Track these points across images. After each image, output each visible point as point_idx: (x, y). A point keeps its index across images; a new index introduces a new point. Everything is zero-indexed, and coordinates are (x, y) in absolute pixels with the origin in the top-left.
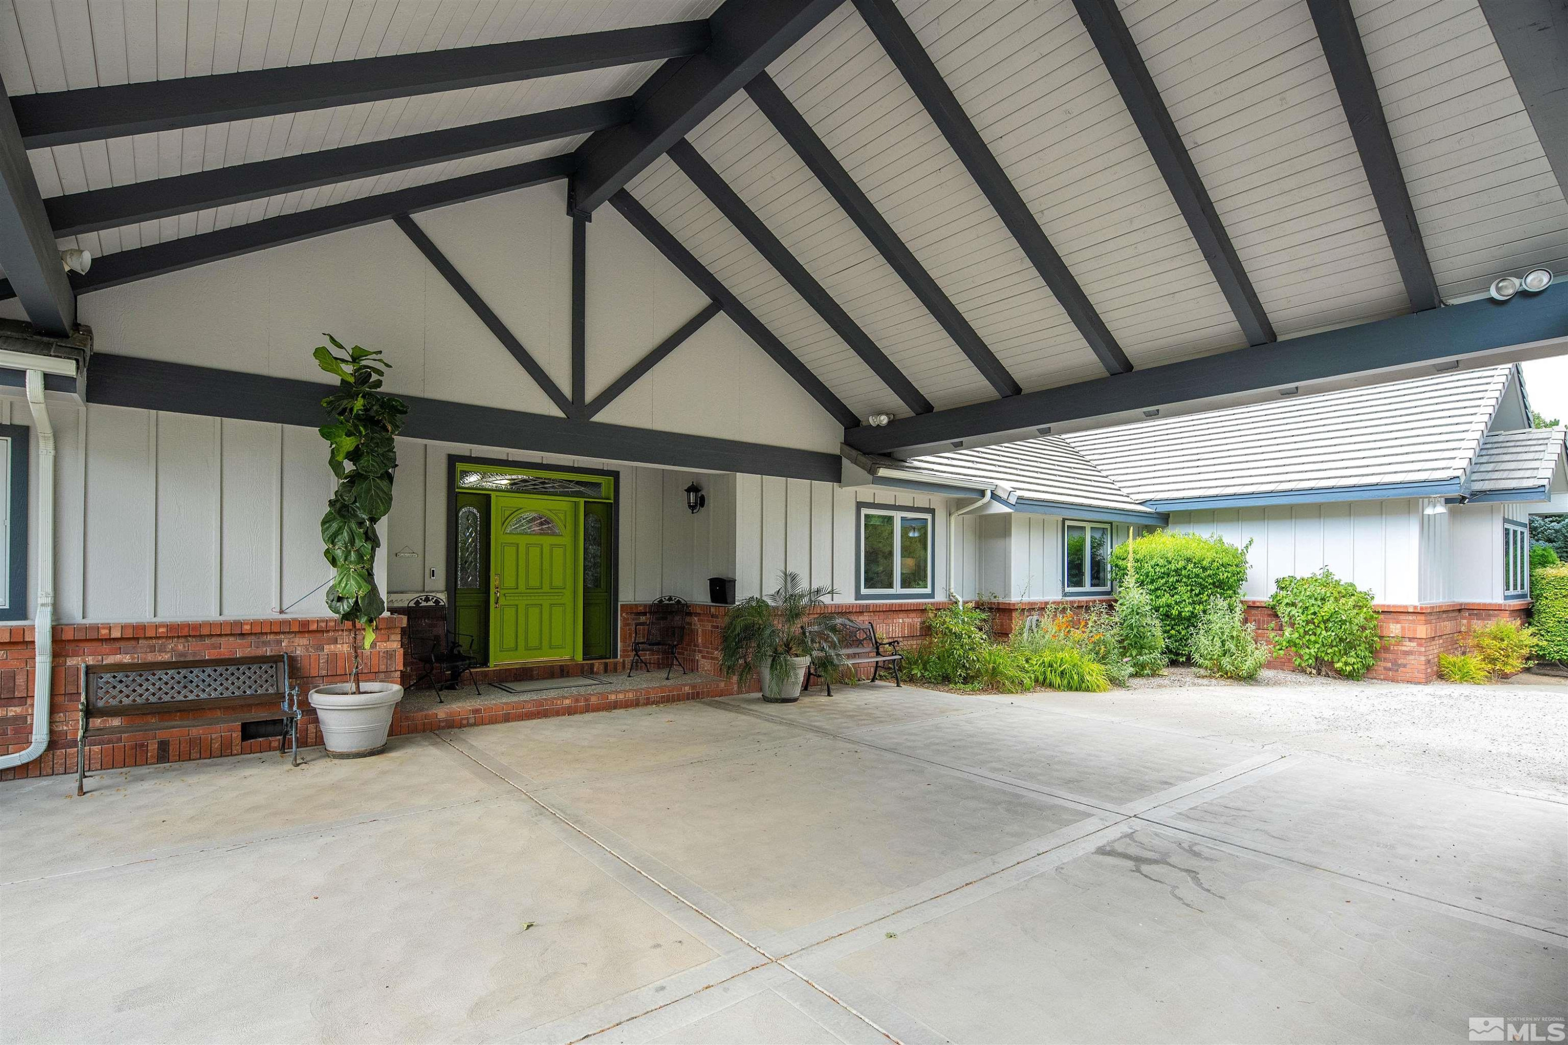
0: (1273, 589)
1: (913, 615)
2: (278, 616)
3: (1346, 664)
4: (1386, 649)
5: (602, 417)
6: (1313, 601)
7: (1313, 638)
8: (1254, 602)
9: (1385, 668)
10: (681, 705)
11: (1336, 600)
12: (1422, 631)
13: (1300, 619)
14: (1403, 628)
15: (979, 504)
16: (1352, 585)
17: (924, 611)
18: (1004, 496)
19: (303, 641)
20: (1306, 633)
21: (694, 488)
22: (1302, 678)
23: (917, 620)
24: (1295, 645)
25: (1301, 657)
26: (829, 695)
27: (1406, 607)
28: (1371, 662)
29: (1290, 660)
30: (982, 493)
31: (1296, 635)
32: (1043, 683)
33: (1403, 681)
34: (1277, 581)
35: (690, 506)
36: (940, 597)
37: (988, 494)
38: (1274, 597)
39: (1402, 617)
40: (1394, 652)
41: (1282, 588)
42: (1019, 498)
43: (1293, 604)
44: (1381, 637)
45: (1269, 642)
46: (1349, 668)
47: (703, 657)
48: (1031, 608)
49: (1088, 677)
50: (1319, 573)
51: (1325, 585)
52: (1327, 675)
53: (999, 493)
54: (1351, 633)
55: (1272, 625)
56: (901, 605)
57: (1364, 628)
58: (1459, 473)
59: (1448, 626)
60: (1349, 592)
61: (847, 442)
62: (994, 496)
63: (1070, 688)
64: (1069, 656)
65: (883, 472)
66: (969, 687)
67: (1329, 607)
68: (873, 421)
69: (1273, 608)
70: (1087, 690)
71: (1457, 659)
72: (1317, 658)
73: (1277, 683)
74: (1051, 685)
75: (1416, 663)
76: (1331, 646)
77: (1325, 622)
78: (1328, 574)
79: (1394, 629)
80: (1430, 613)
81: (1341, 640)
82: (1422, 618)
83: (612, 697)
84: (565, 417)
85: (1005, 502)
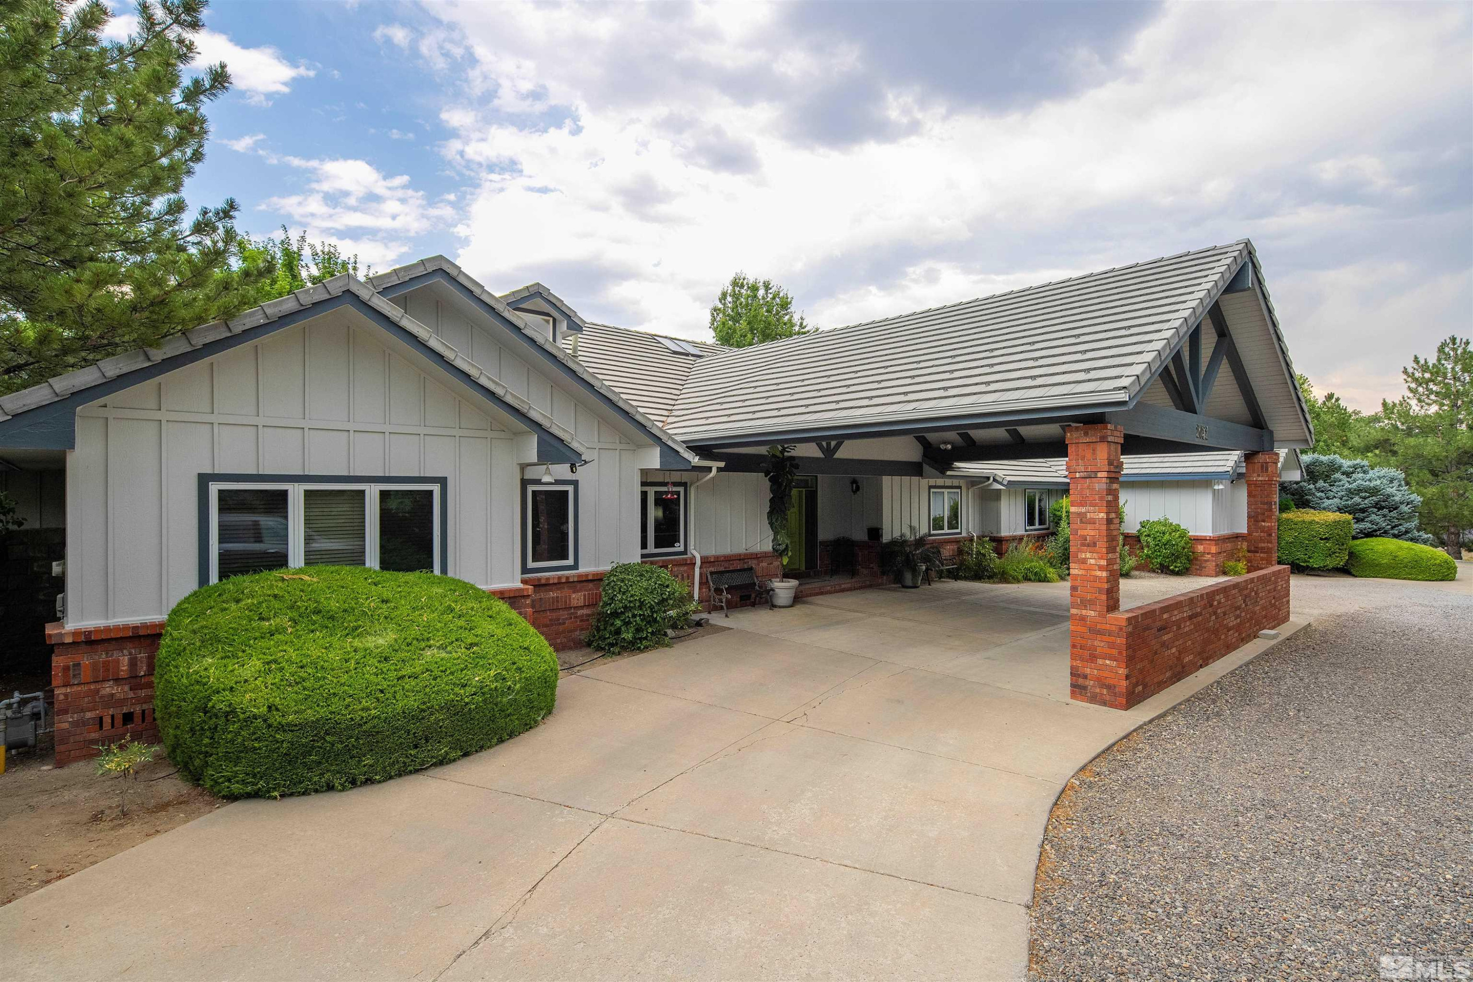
0: (1139, 527)
1: (953, 544)
2: (745, 551)
3: (1176, 567)
4: (1196, 559)
5: (837, 456)
6: (1158, 534)
7: (1159, 554)
8: (1128, 534)
9: (1196, 569)
10: (854, 593)
11: (1170, 534)
12: (1214, 550)
13: (1152, 544)
14: (1204, 548)
15: (987, 483)
16: (1179, 525)
17: (958, 542)
18: (1000, 480)
19: (755, 562)
20: (1155, 551)
21: (854, 481)
22: (1153, 575)
23: (955, 547)
24: (1150, 557)
25: (1153, 564)
26: (929, 585)
27: (1206, 536)
28: (1188, 566)
29: (1147, 566)
30: (988, 478)
31: (1150, 552)
32: (1027, 579)
33: (1204, 576)
34: (1141, 523)
35: (853, 491)
36: (964, 534)
37: (992, 479)
38: (1139, 531)
39: (1204, 542)
40: (1200, 560)
41: (1143, 527)
42: (1009, 481)
43: (1149, 536)
44: (1193, 553)
45: (1136, 556)
46: (1177, 569)
47: (862, 568)
48: (1014, 538)
49: (1048, 575)
50: (1162, 519)
51: (1165, 525)
52: (1166, 573)
53: (998, 478)
54: (1178, 551)
55: (1138, 546)
56: (949, 539)
57: (1184, 548)
58: (1229, 469)
59: (1229, 546)
60: (1177, 529)
61: (925, 455)
62: (995, 480)
63: (1040, 581)
64: (1037, 565)
65: (949, 473)
66: (992, 581)
67: (1167, 537)
68: (942, 447)
69: (1138, 537)
70: (1048, 581)
71: (1231, 564)
72: (1161, 564)
73: (1141, 577)
74: (1030, 580)
75: (1211, 565)
76: (1168, 558)
77: (1165, 545)
78: (1166, 519)
79: (1200, 548)
80: (1218, 540)
81: (1173, 554)
82: (1214, 542)
83: (843, 586)
84: (823, 456)
85: (1001, 484)
